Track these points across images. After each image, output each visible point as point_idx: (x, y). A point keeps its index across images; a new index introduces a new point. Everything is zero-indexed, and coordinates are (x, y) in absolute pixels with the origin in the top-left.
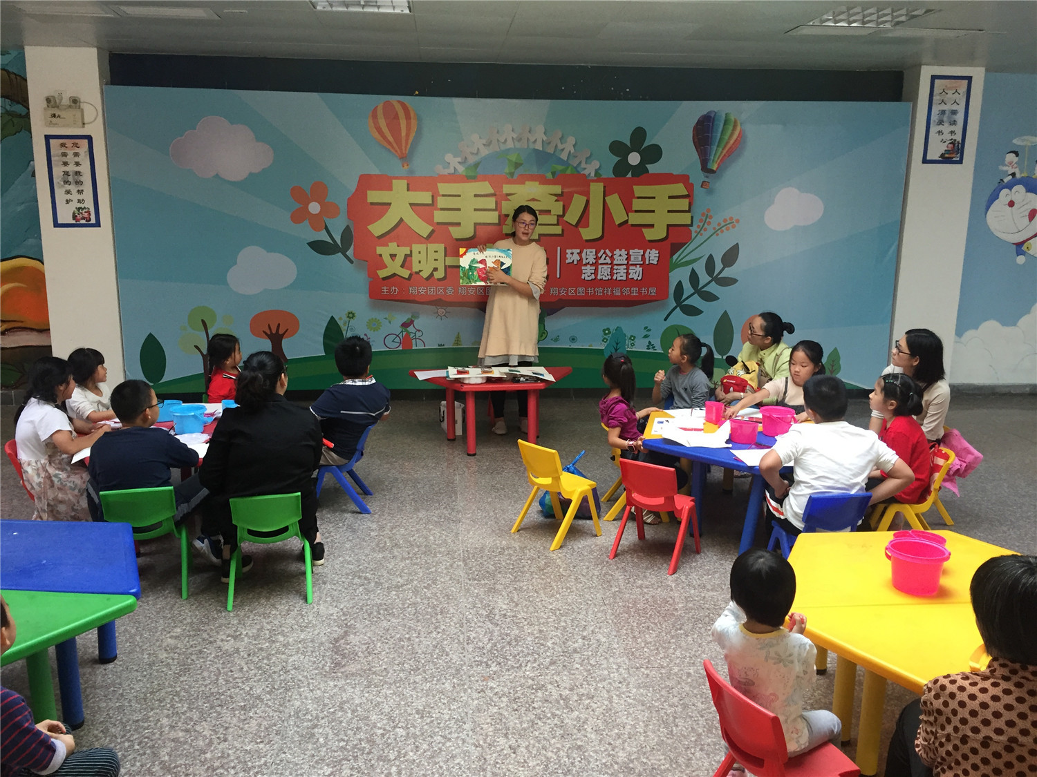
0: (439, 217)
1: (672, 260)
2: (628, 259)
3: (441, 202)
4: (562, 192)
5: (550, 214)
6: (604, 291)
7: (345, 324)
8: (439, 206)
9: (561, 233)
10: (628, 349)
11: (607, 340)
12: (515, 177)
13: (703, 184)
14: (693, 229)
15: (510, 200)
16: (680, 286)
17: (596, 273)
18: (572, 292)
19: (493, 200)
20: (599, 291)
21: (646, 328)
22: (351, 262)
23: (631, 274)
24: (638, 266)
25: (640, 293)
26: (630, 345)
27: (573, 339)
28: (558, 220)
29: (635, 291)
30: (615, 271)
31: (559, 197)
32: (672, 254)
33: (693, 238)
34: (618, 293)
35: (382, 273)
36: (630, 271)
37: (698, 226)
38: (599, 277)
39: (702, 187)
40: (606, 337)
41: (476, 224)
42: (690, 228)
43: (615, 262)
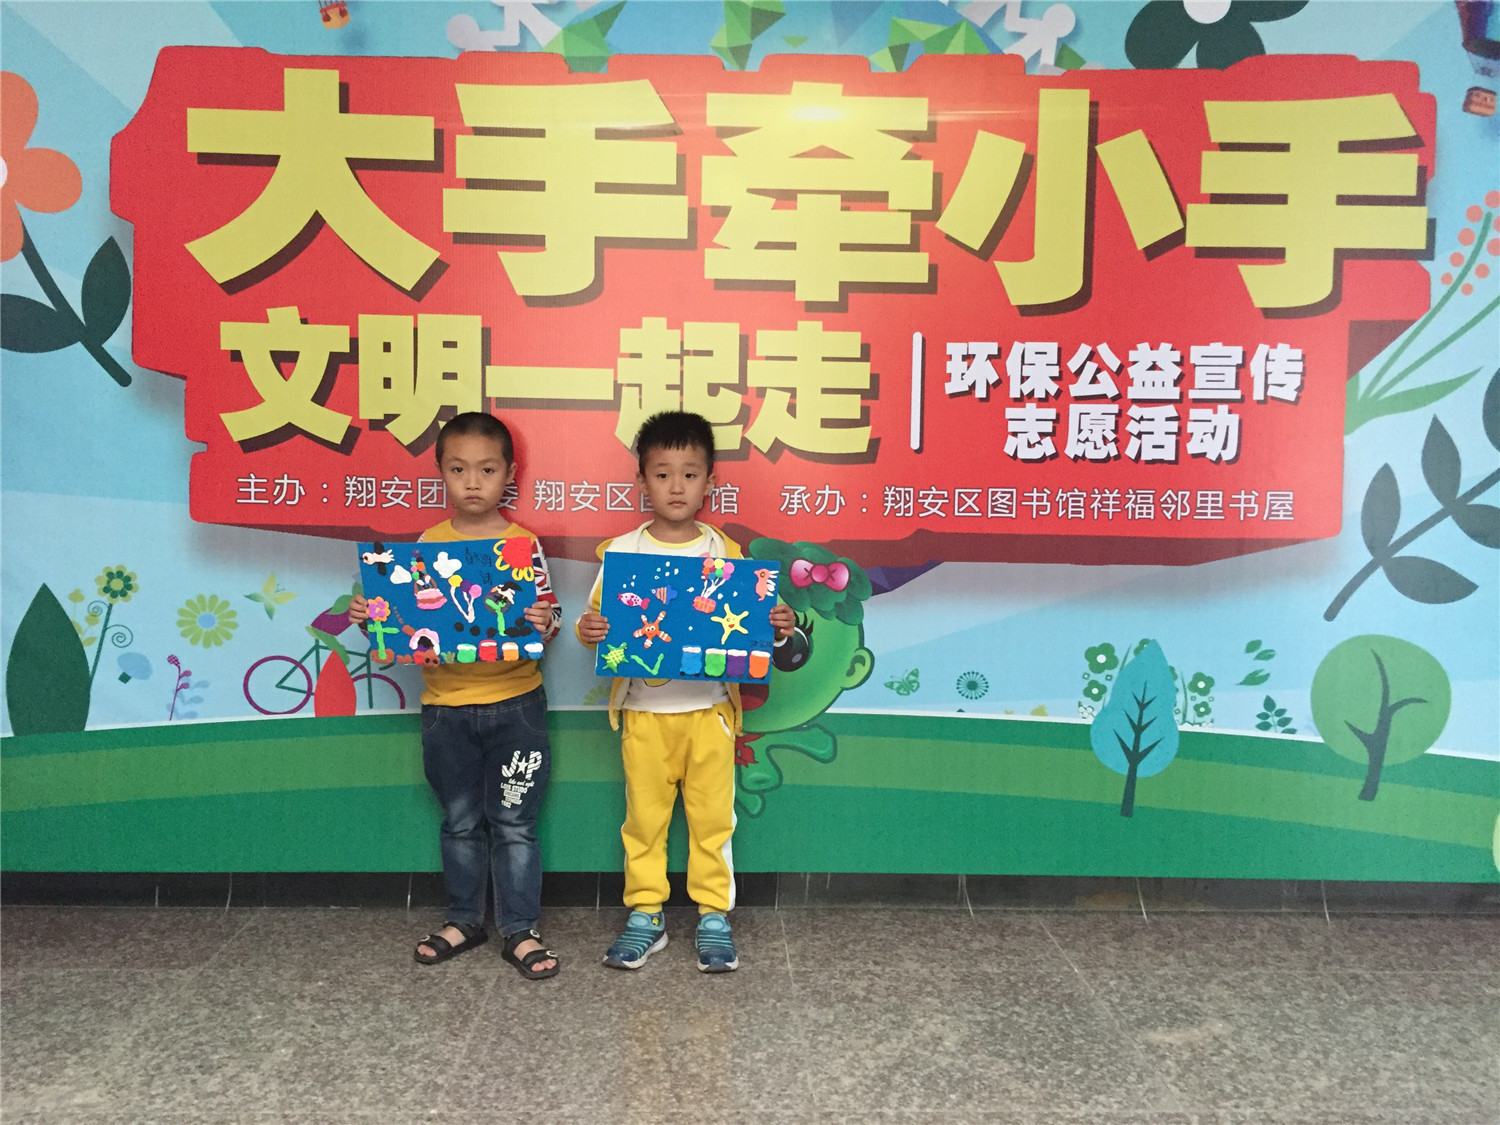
0: (462, 212)
1: (1357, 386)
2: (1184, 380)
3: (471, 157)
4: (932, 125)
5: (886, 209)
6: (1089, 501)
7: (93, 615)
8: (463, 171)
9: (924, 279)
10: (1186, 728)
11: (1103, 689)
12: (753, 65)
13: (1474, 99)
14: (1436, 268)
15: (734, 155)
16: (1384, 485)
17: (1059, 432)
18: (966, 504)
19: (668, 149)
20: (1072, 504)
21: (1253, 646)
22: (123, 379)
23: (1195, 439)
24: (1223, 408)
25: (1229, 512)
26: (1191, 715)
27: (972, 686)
28: (915, 232)
29: (1210, 503)
30: (1133, 427)
31: (920, 142)
32: (1356, 363)
33: (1435, 300)
34: (1146, 512)
35: (242, 425)
36: (1191, 427)
37: (1456, 259)
38: (1072, 450)
39: (1467, 107)
40: (1100, 678)
41: (601, 244)
42: (1426, 264)
43: (1133, 393)
